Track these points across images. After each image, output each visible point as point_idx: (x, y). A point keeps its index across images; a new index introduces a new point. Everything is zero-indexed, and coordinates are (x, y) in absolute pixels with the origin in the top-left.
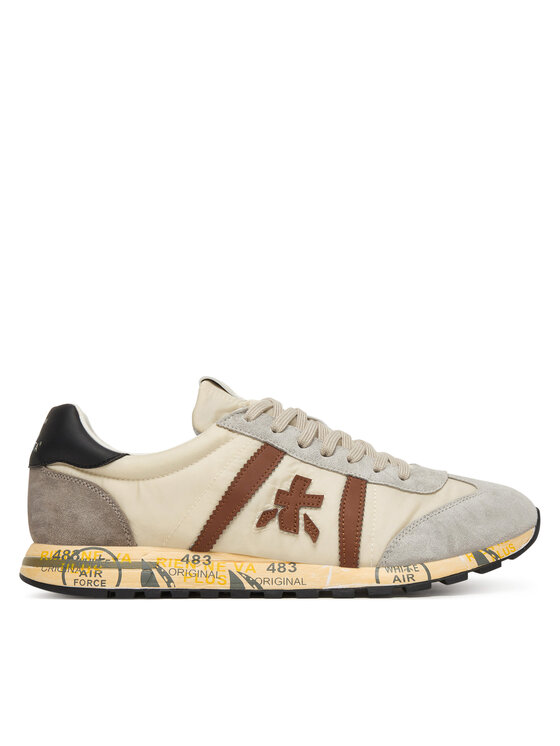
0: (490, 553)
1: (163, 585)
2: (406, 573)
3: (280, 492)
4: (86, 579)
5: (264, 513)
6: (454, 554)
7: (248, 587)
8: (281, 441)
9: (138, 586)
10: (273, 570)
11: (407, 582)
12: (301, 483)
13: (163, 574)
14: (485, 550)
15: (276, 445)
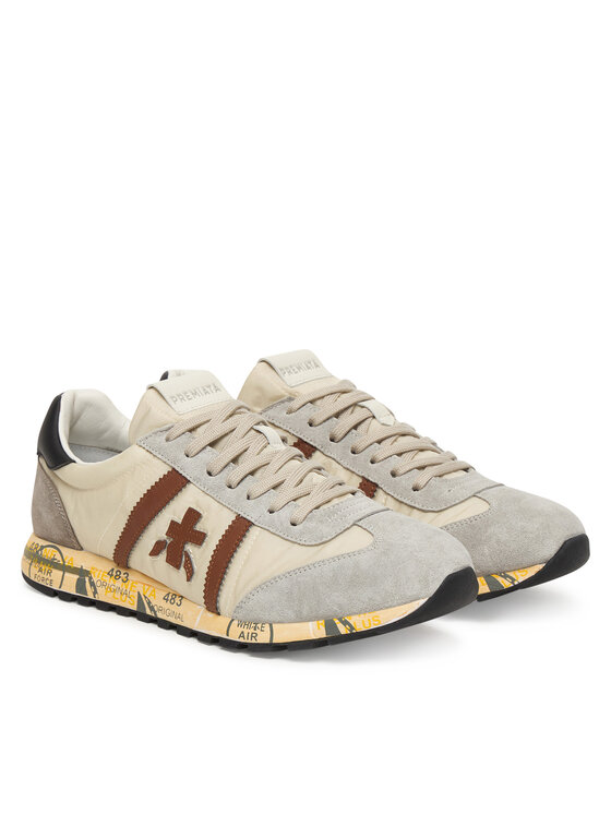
0: (345, 623)
1: (90, 596)
2: (252, 630)
3: (173, 523)
4: (42, 575)
5: (157, 543)
6: (301, 619)
7: (148, 612)
8: (188, 468)
9: (73, 592)
10: (167, 600)
11: (249, 641)
12: (193, 516)
13: (92, 584)
14: (340, 620)
15: (181, 472)
